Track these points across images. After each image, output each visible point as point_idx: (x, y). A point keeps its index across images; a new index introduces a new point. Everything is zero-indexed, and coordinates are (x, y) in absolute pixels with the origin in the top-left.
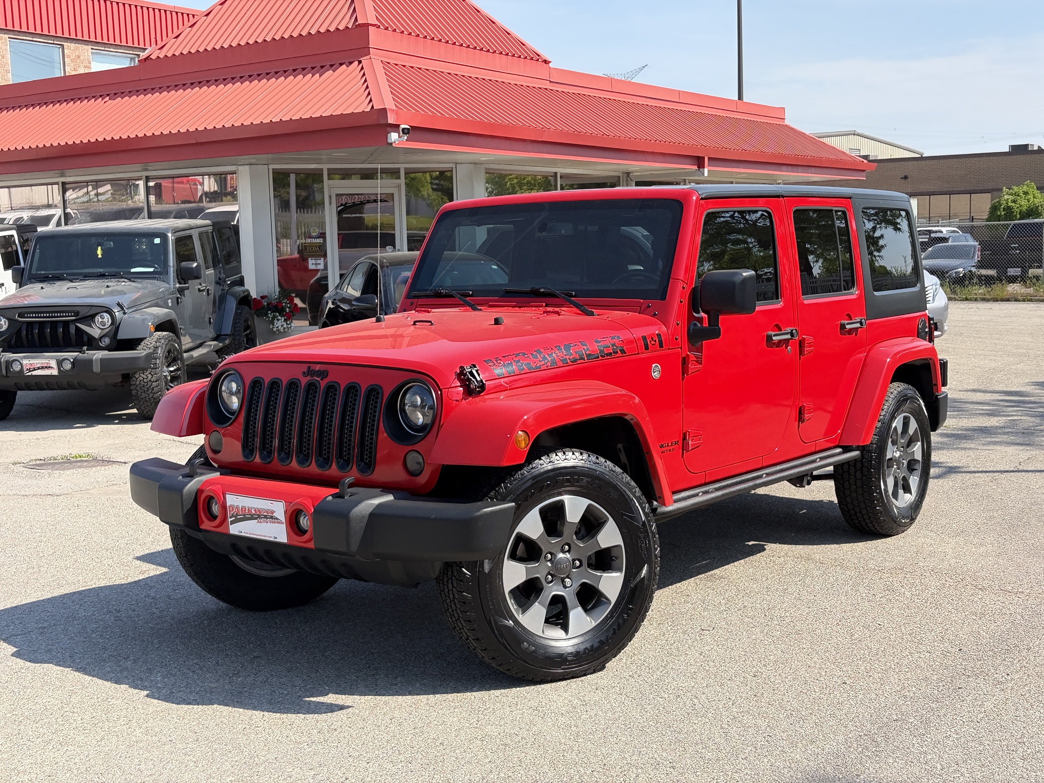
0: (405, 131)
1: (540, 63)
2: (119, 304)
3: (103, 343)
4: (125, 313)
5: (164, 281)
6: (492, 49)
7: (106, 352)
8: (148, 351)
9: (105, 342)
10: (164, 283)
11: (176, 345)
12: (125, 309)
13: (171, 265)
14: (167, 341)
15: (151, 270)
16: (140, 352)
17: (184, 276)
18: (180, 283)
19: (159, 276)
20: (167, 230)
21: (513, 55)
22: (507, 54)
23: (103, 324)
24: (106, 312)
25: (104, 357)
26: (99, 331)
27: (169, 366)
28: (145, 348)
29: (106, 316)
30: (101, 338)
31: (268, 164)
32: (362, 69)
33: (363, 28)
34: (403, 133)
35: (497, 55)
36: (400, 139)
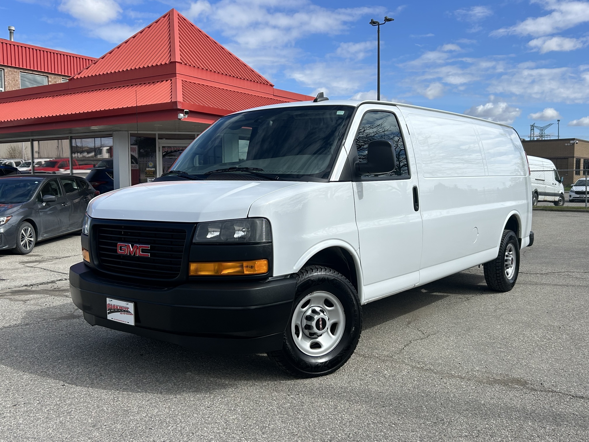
0: (186, 113)
1: (268, 86)
6: (243, 77)
21: (254, 81)
22: (251, 81)
31: (128, 131)
32: (171, 83)
33: (173, 63)
34: (185, 114)
35: (246, 81)
36: (184, 117)
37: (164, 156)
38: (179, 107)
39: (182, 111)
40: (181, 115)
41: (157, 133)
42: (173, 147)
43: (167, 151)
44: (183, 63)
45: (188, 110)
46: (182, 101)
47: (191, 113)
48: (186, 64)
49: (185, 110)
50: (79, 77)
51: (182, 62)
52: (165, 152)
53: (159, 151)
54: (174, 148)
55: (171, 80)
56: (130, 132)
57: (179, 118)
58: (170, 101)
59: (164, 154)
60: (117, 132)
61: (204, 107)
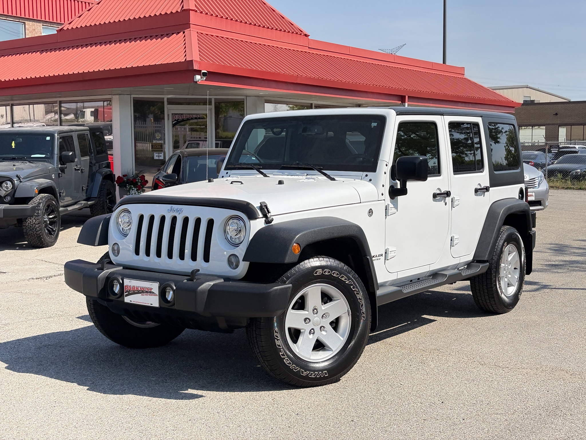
0: (204, 74)
1: (302, 37)
2: (17, 176)
3: (7, 200)
4: (21, 182)
5: (51, 163)
6: (271, 26)
7: (8, 205)
8: (34, 205)
9: (7, 199)
10: (51, 164)
11: (54, 202)
12: (21, 179)
13: (56, 153)
14: (47, 199)
15: (44, 156)
16: (30, 206)
17: (63, 160)
18: (61, 165)
19: (48, 160)
20: (55, 132)
21: (285, 31)
22: (281, 30)
23: (7, 188)
24: (9, 180)
25: (5, 208)
26: (4, 192)
27: (49, 215)
28: (33, 203)
29: (9, 183)
30: (5, 197)
31: (130, 95)
32: (185, 36)
33: (186, 12)
34: (203, 76)
35: (274, 31)
36: (202, 79)
37: (174, 125)
38: (196, 67)
39: (198, 72)
40: (198, 77)
41: (166, 97)
42: (186, 114)
43: (178, 119)
44: (198, 11)
45: (206, 72)
46: (199, 60)
47: (210, 75)
48: (202, 12)
49: (203, 71)
50: (70, 28)
51: (197, 9)
52: (175, 120)
53: (168, 119)
54: (186, 116)
55: (184, 32)
56: (133, 96)
57: (195, 80)
58: (184, 60)
59: (174, 123)
60: (117, 96)
61: (224, 67)
